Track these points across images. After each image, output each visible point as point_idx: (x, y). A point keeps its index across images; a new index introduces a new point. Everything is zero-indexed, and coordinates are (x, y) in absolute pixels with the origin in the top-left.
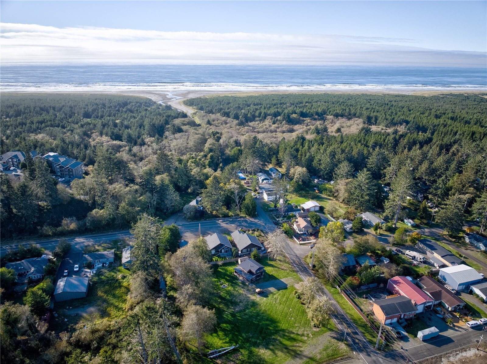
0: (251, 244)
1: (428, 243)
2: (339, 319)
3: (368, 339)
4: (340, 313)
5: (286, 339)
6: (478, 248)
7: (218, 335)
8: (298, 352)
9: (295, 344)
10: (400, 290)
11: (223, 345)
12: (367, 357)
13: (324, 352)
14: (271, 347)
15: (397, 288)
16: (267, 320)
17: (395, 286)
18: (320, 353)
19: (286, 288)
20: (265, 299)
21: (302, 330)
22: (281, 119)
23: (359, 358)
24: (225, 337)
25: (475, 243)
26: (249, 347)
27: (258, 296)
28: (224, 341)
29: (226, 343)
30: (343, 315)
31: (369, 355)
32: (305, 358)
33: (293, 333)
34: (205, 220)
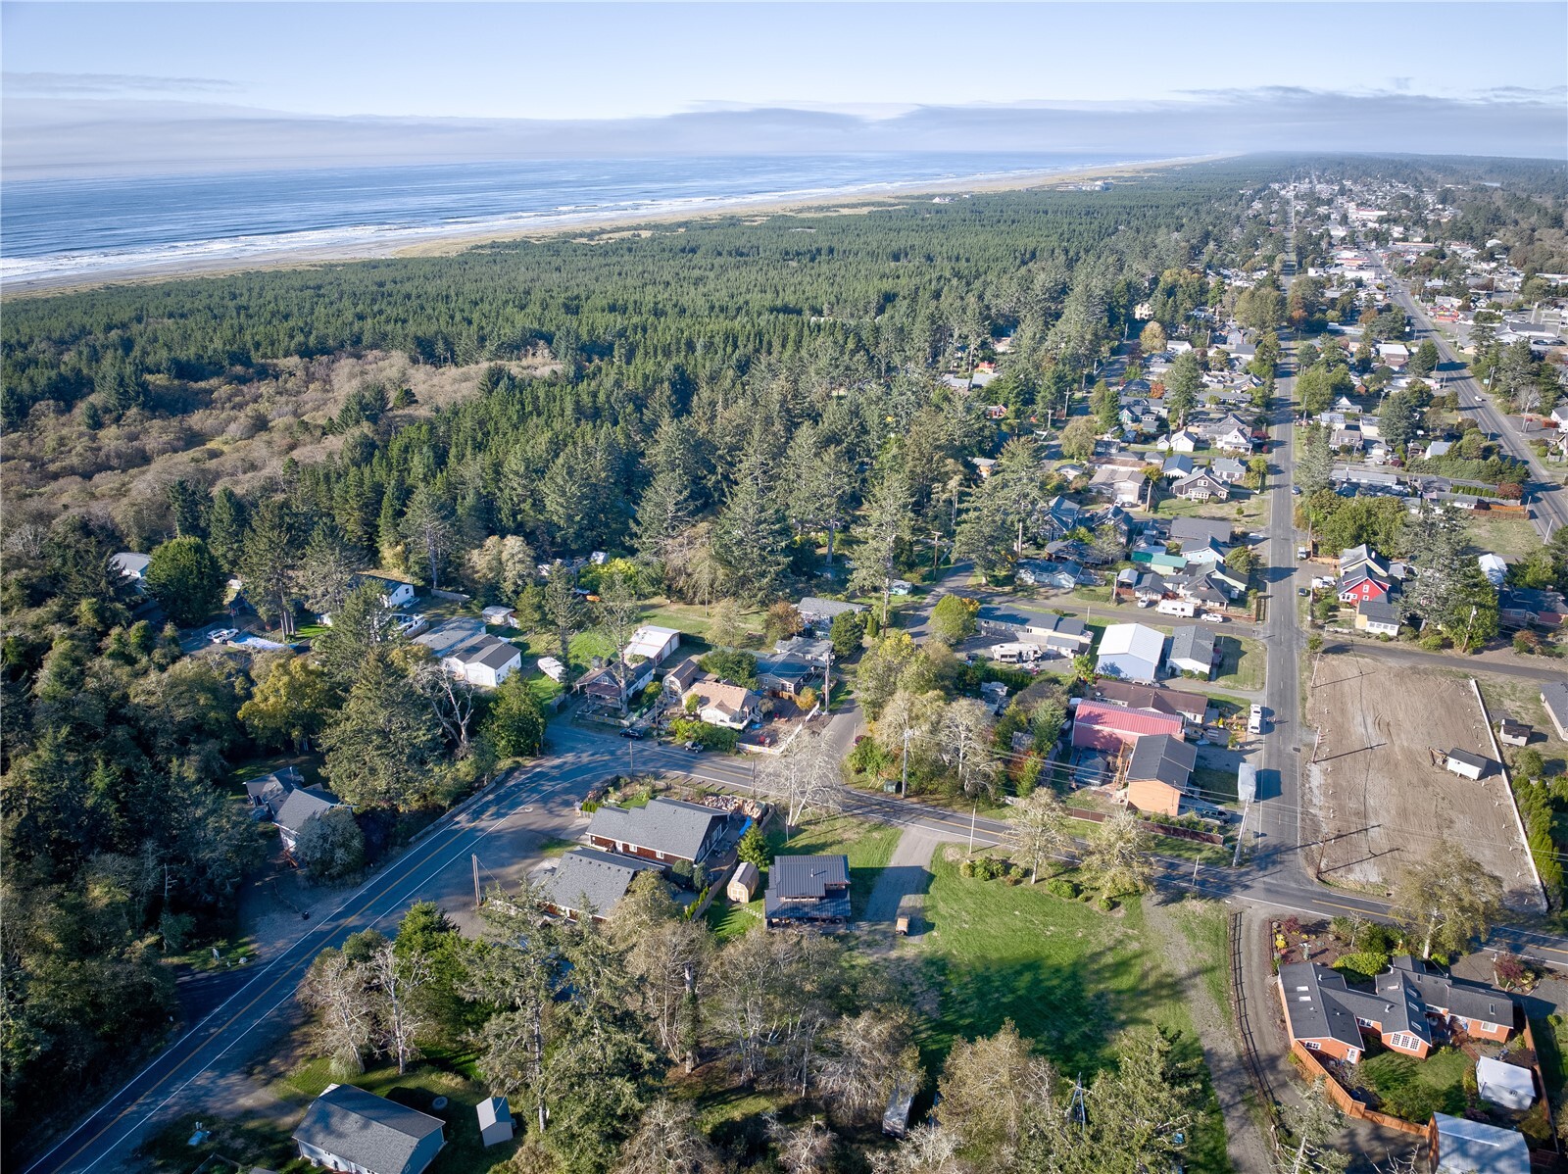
0: (714, 818)
1: (999, 613)
5: (1113, 977)
6: (1059, 587)
8: (1168, 981)
10: (1117, 731)
12: (1247, 892)
13: (1199, 942)
15: (1106, 730)
16: (1019, 973)
17: (1097, 727)
18: (1199, 950)
19: (931, 877)
20: (934, 933)
21: (1104, 934)
22: (113, 401)
23: (1243, 904)
25: (1046, 578)
26: (1092, 1056)
27: (915, 940)
31: (1248, 887)
32: (1198, 980)
33: (1101, 954)
34: (406, 845)
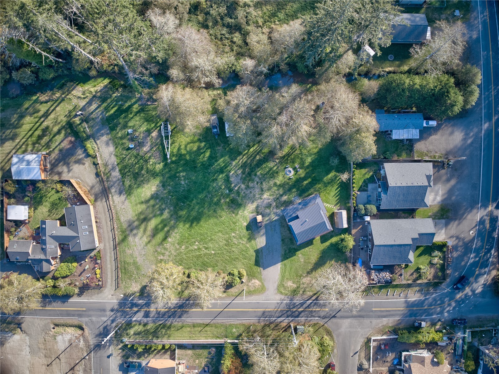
2: (174, 308)
3: (135, 325)
4: (185, 315)
5: (158, 225)
7: (193, 142)
8: (135, 232)
9: (149, 233)
11: (177, 144)
12: (111, 307)
13: (132, 261)
14: (152, 202)
18: (132, 255)
20: (245, 224)
21: (173, 252)
23: (114, 297)
24: (188, 149)
28: (183, 147)
29: (179, 149)
30: (180, 317)
31: (112, 310)
